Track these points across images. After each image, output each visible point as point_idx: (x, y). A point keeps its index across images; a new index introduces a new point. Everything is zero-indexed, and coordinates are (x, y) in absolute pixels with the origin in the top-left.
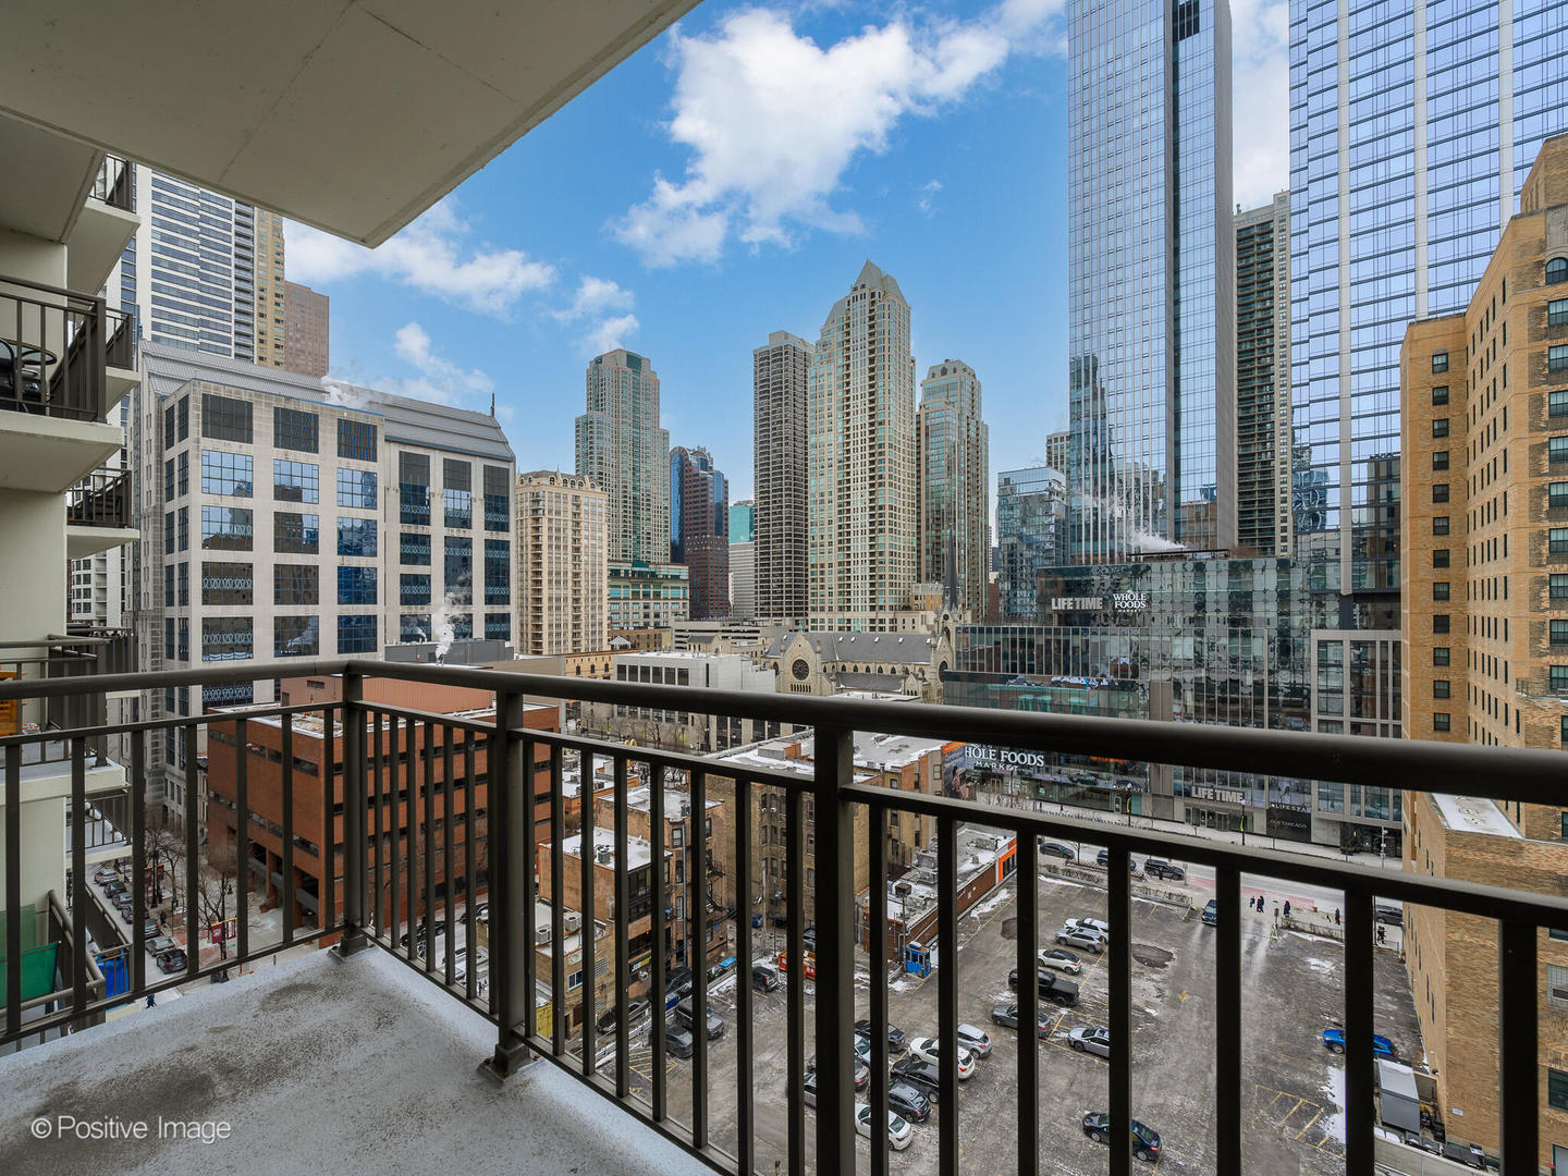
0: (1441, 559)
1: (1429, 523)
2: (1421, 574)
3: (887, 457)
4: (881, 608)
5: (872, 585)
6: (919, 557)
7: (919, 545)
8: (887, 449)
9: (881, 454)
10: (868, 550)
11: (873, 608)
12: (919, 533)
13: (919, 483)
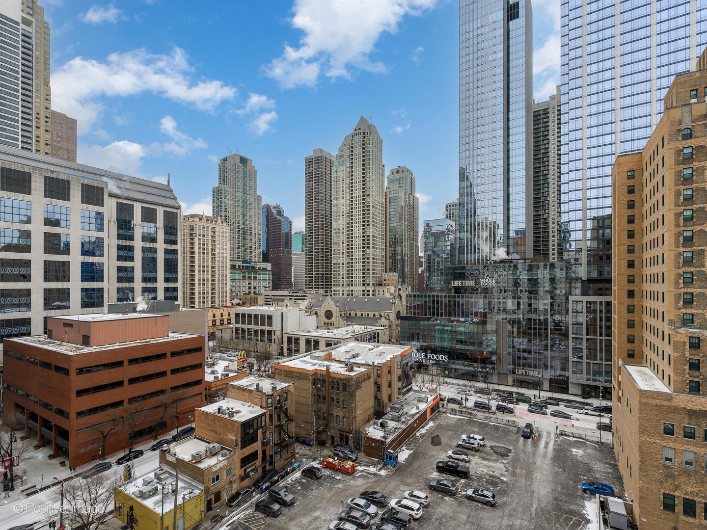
0: (631, 265)
1: (626, 248)
2: (623, 271)
3: (371, 212)
4: (368, 285)
5: (364, 273)
6: (386, 260)
7: (386, 254)
8: (371, 208)
9: (368, 210)
10: (361, 257)
11: (364, 285)
12: (386, 249)
13: (386, 225)
